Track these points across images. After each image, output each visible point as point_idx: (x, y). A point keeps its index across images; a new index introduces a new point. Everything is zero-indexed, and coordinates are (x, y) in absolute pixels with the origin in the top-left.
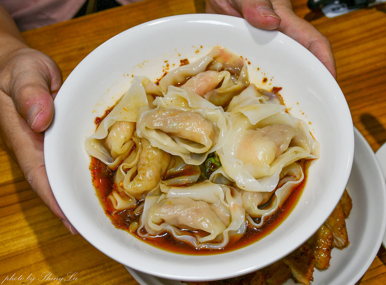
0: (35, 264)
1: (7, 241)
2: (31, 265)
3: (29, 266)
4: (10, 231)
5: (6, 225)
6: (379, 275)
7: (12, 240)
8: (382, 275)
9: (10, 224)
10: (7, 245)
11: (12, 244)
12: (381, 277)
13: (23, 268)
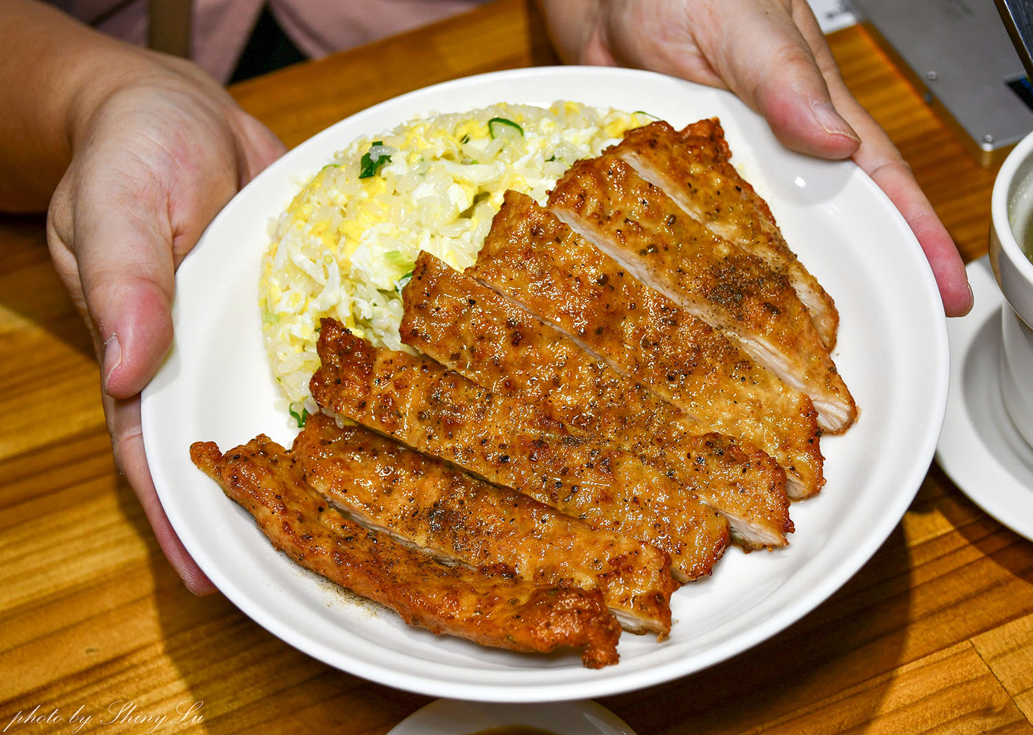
0: (119, 607)
1: (52, 566)
2: (109, 611)
3: (105, 614)
4: (59, 544)
5: (51, 532)
6: (960, 568)
7: (65, 561)
8: (967, 568)
9: (61, 528)
10: (51, 574)
11: (64, 569)
12: (964, 573)
13: (89, 619)
